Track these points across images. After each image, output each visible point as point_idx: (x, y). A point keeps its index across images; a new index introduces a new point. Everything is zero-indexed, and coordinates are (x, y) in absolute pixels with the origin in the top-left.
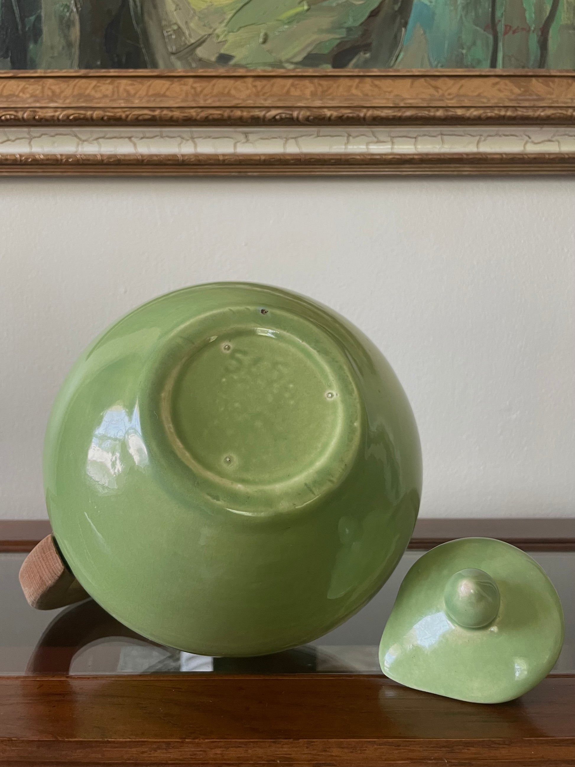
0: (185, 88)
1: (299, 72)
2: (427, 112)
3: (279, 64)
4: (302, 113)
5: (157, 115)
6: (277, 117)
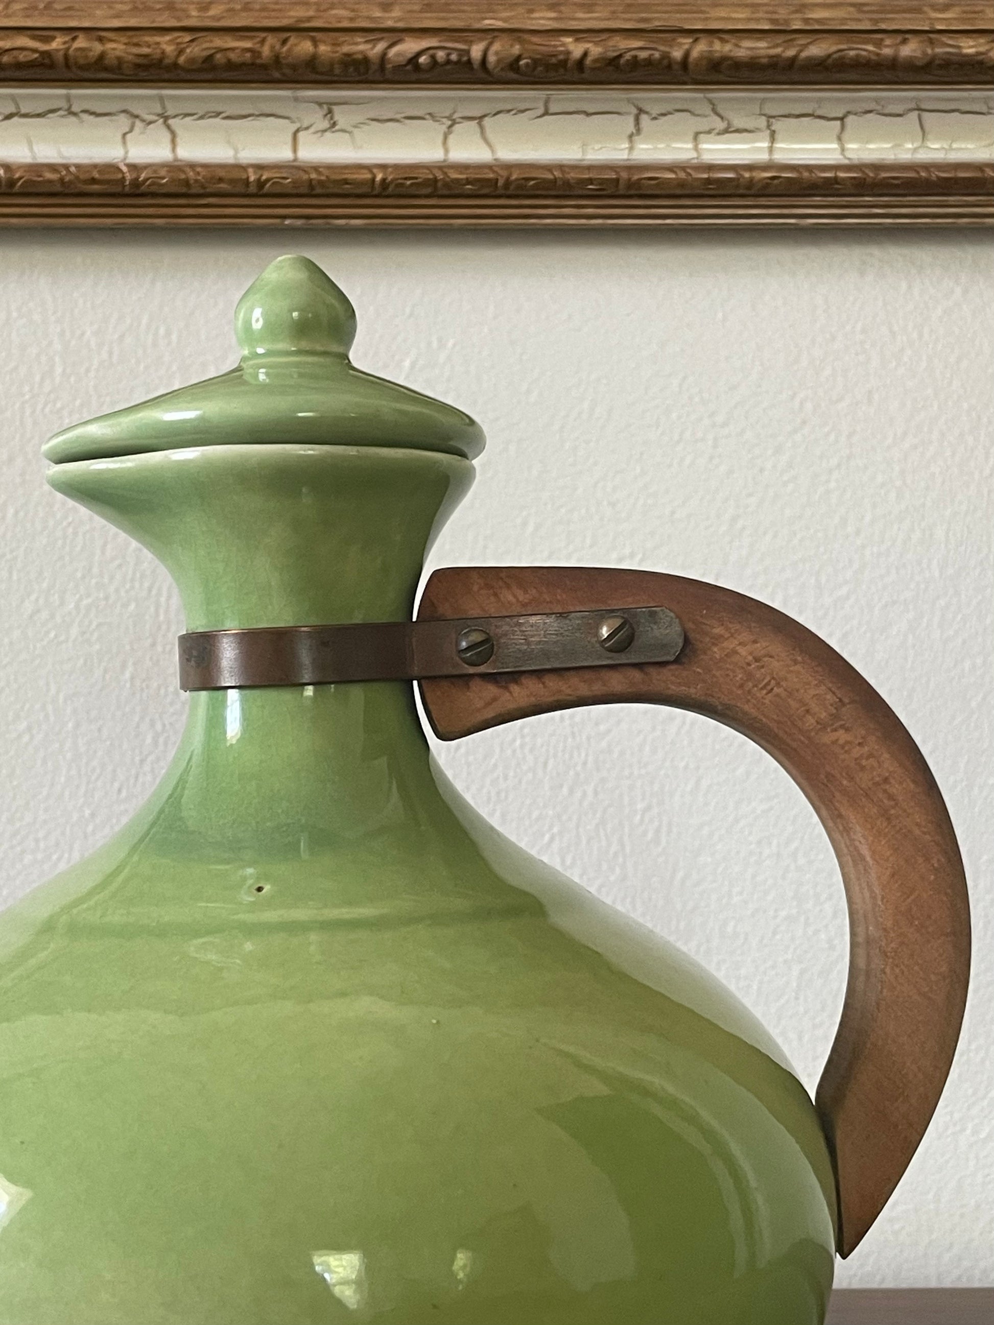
4: (496, 47)
5: (57, 50)
6: (422, 60)
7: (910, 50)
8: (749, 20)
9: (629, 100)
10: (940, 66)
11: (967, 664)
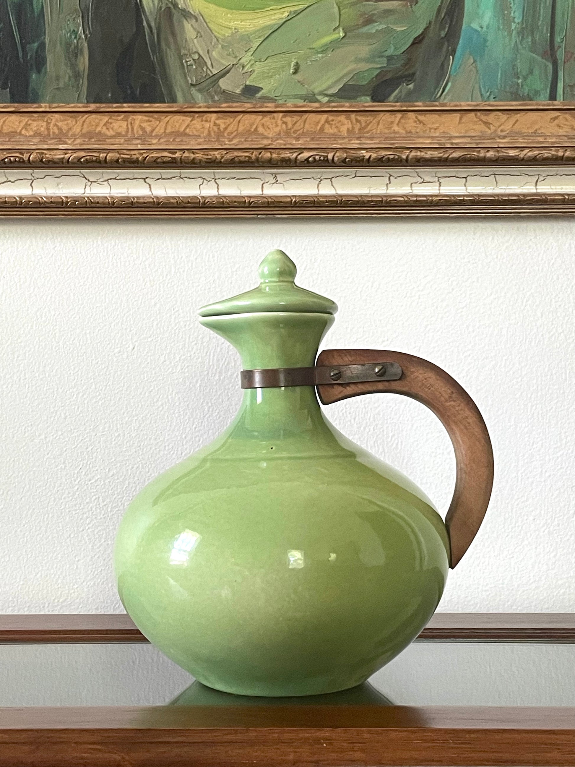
1: (334, 106)
2: (475, 154)
4: (337, 154)
5: (178, 157)
6: (311, 159)
7: (491, 154)
8: (430, 143)
9: (386, 172)
10: (501, 160)
11: (515, 381)
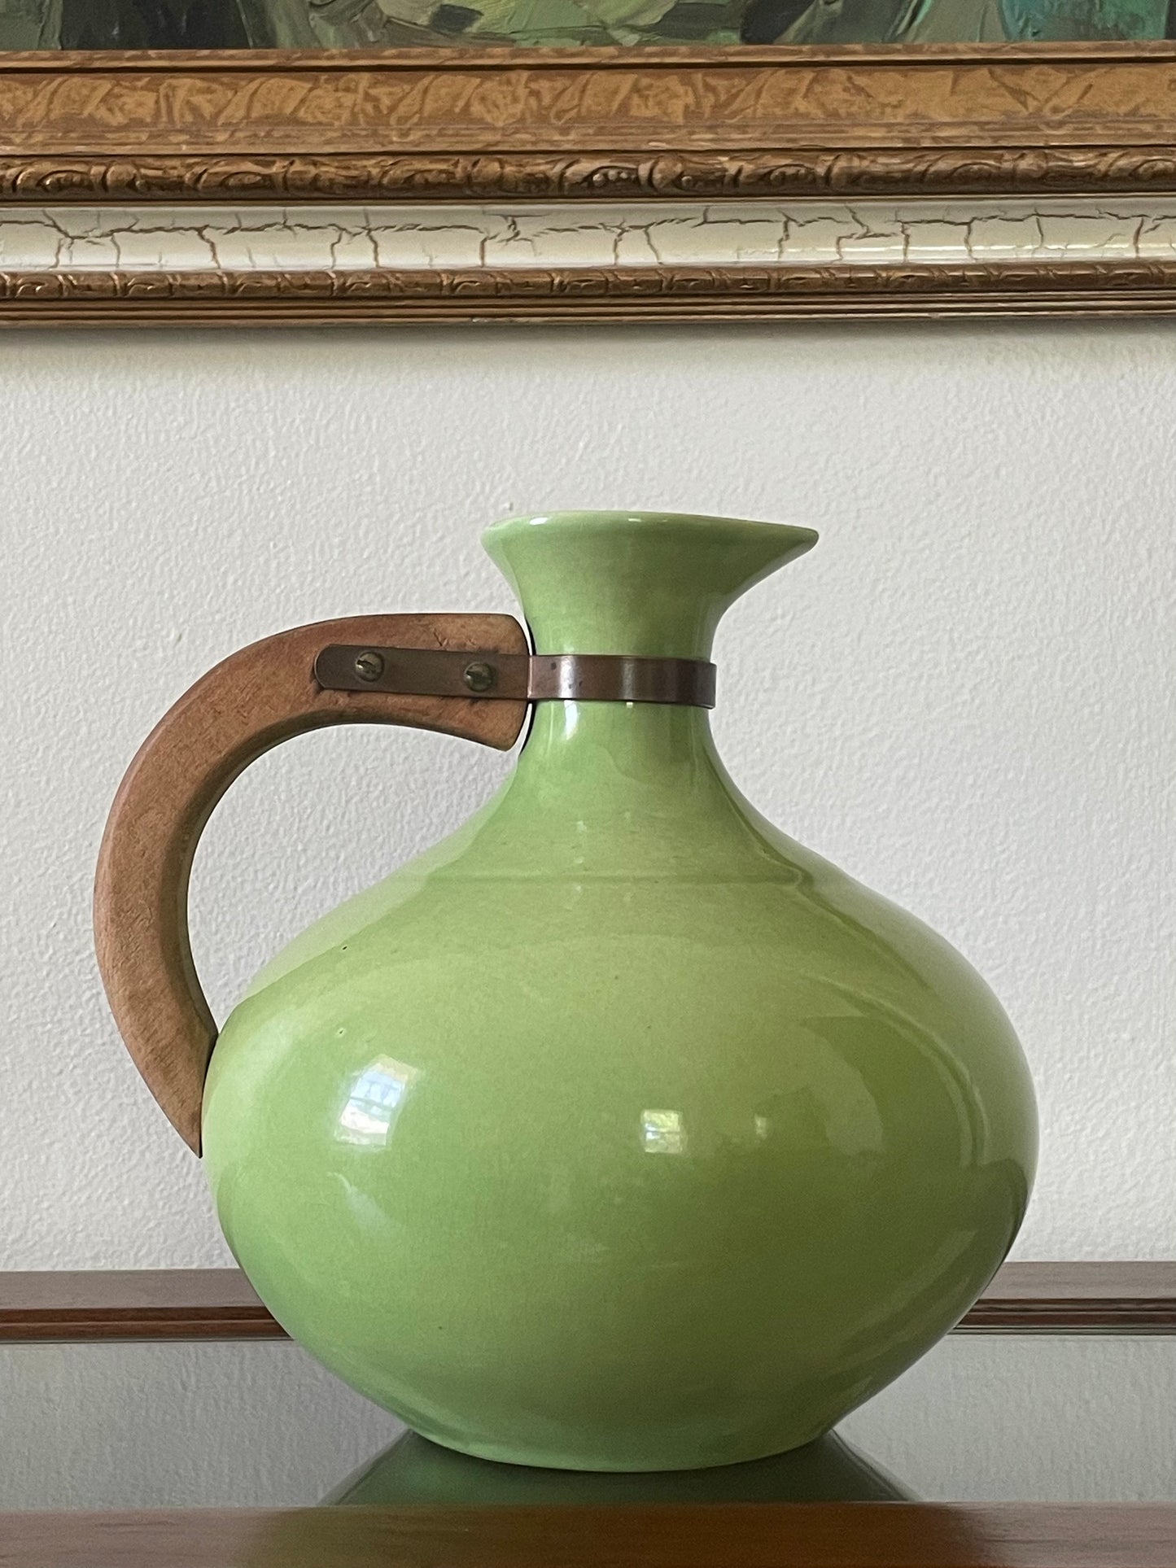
0: (348, 100)
1: (652, 54)
2: (992, 162)
3: (598, 34)
4: (661, 165)
5: (277, 174)
6: (596, 177)
7: (1027, 164)
8: (884, 139)
9: (779, 210)
10: (1054, 178)
11: (1086, 711)
